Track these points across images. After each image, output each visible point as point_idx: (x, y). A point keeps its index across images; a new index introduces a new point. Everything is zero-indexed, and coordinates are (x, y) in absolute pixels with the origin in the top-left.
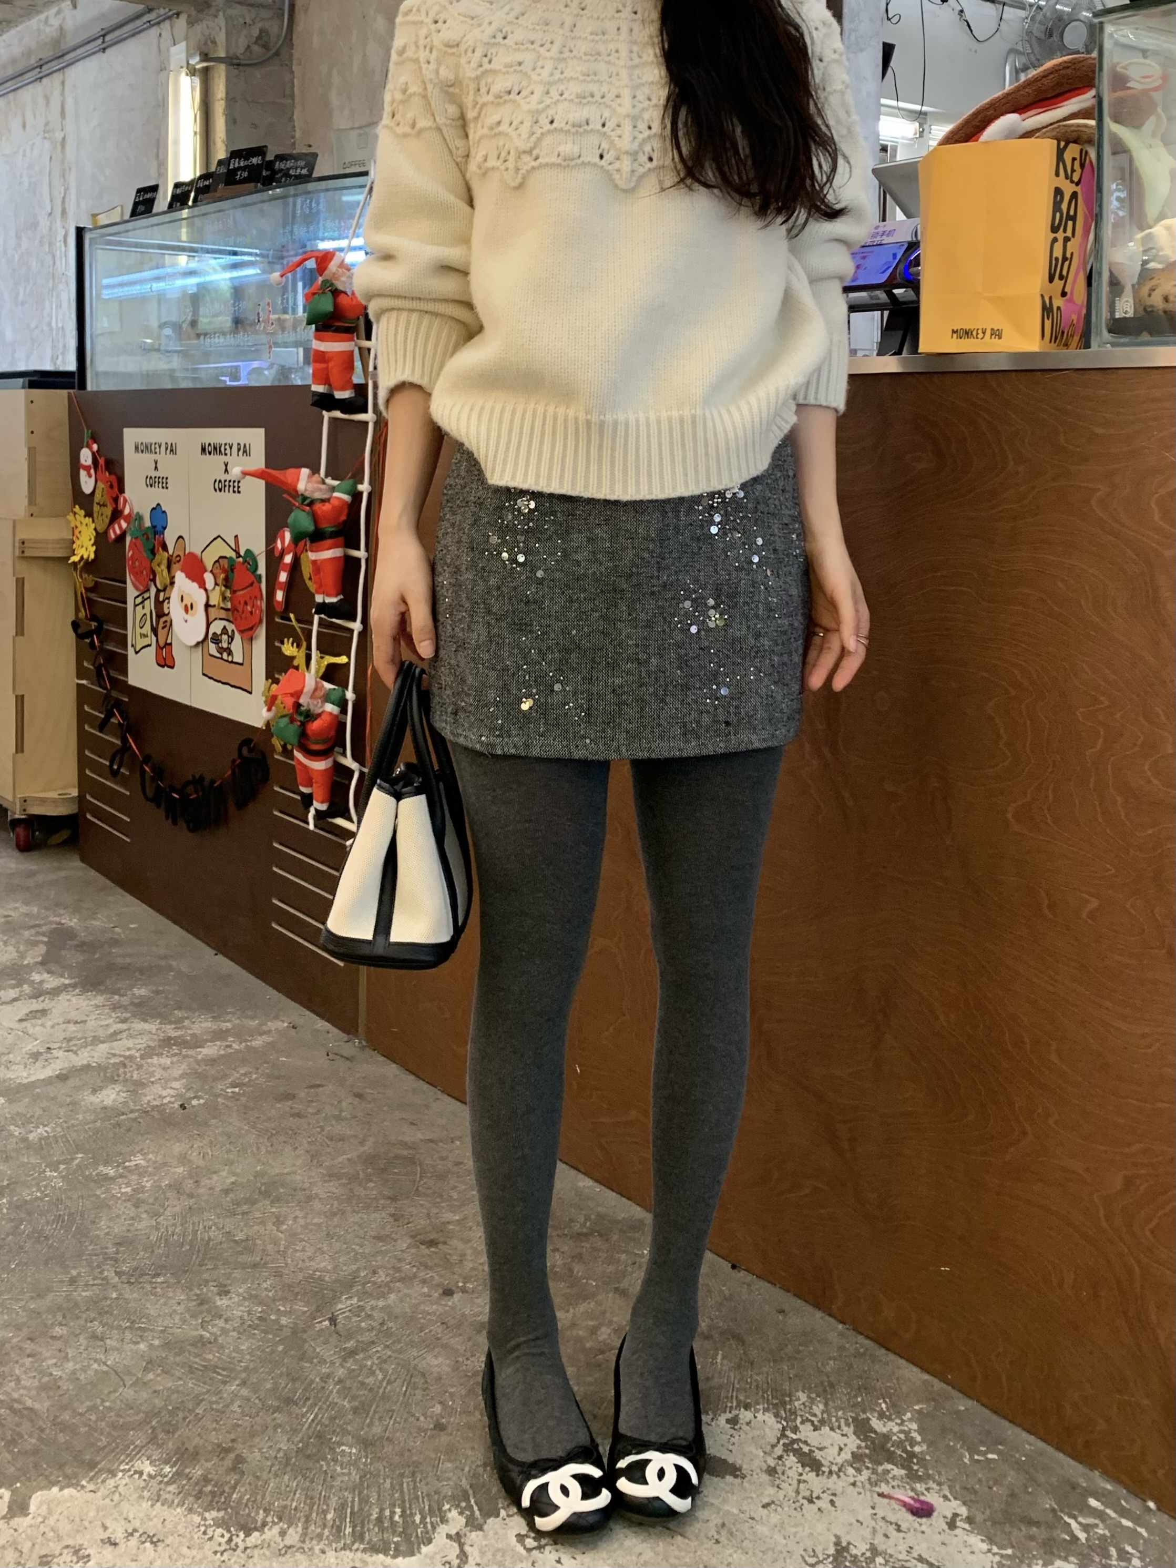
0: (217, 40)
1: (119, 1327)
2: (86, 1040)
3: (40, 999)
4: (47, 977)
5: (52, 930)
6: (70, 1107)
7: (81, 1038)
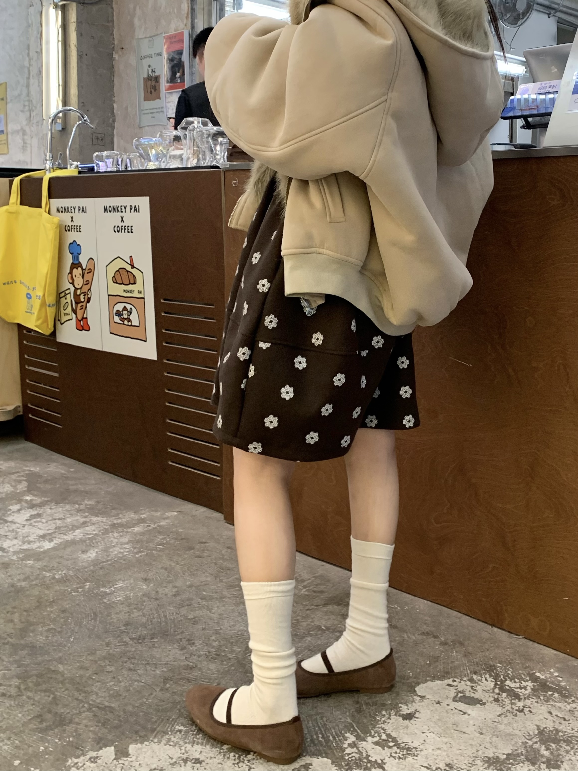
1: (142, 664)
2: (68, 528)
3: (34, 509)
4: (34, 498)
5: (27, 474)
6: (73, 561)
7: (65, 527)
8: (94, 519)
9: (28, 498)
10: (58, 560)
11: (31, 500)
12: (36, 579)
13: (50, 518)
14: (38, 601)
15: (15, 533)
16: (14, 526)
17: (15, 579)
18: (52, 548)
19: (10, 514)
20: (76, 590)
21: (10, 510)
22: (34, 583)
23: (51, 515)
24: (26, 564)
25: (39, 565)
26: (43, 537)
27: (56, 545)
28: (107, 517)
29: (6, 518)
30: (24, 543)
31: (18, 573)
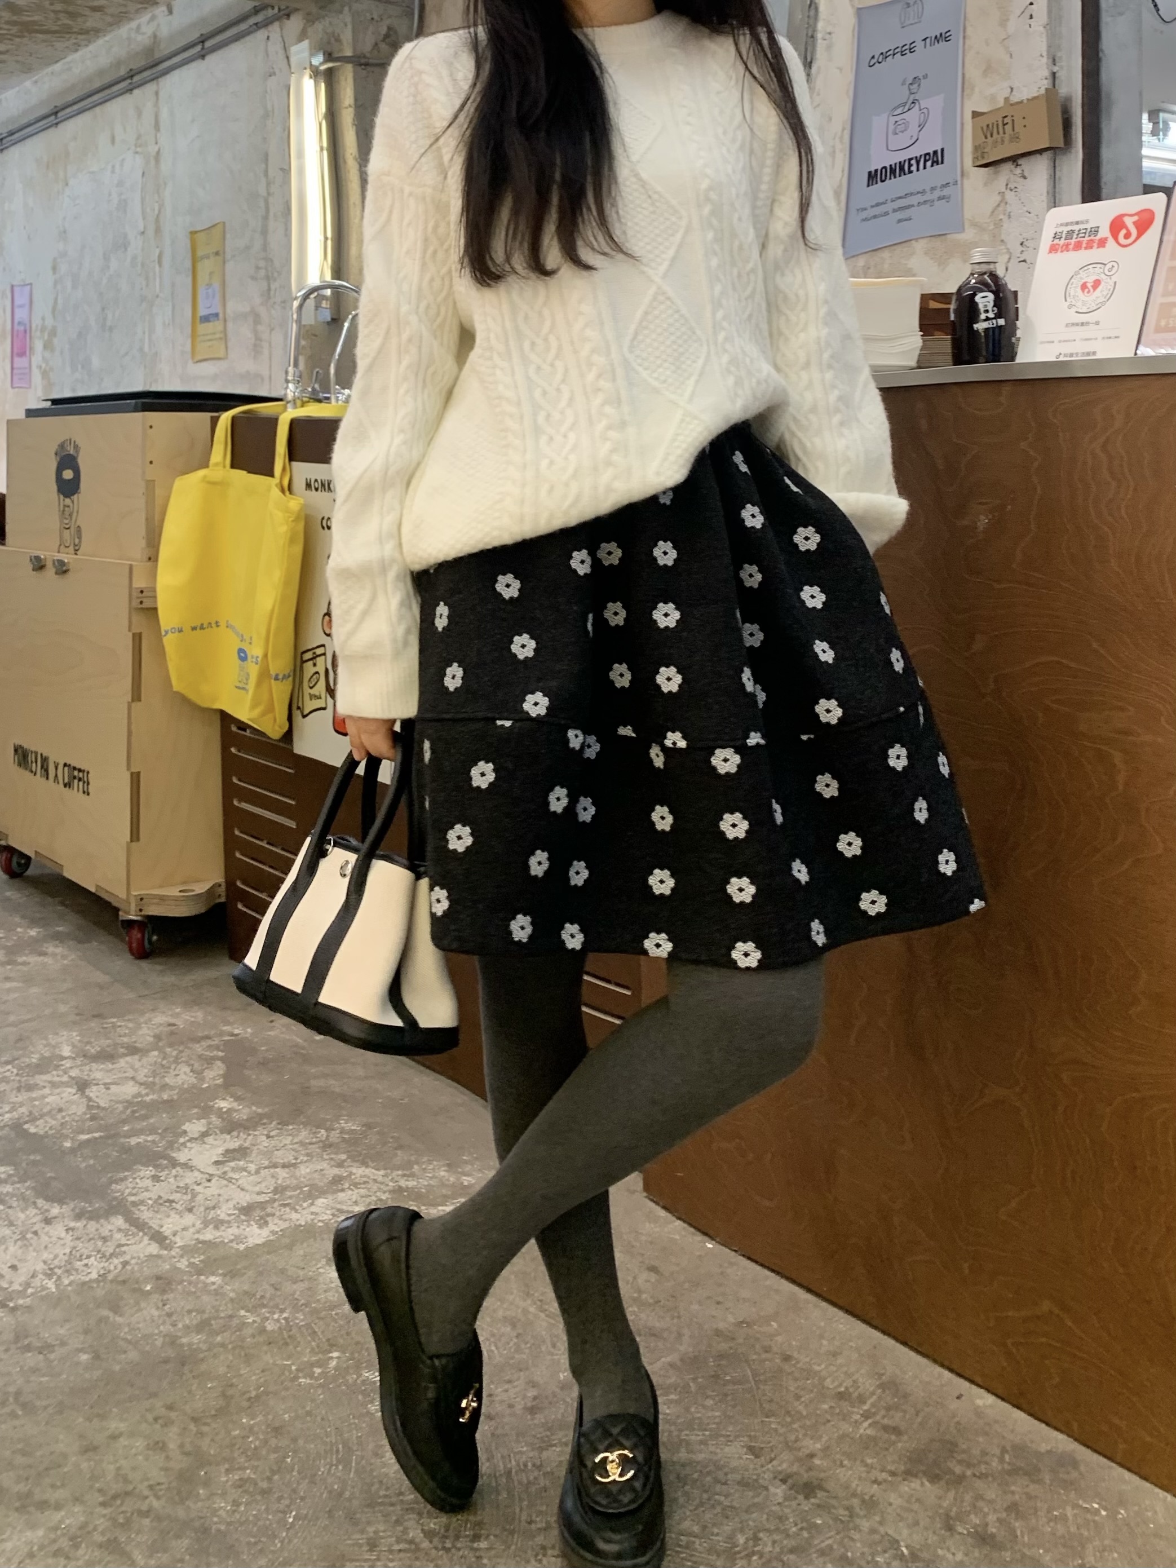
0: (342, 37)
2: (302, 1192)
3: (235, 1133)
4: (235, 1105)
5: (226, 1042)
6: (305, 1285)
7: (295, 1189)
8: (359, 1172)
9: (224, 1104)
10: (274, 1279)
11: (230, 1111)
12: (225, 1328)
13: (266, 1163)
14: (224, 1395)
15: (189, 1197)
16: (190, 1178)
17: (180, 1326)
18: (264, 1244)
19: (184, 1144)
20: (306, 1370)
21: (185, 1132)
22: (219, 1339)
23: (268, 1153)
24: (206, 1285)
25: (231, 1289)
26: (247, 1210)
27: (272, 1238)
28: (385, 1169)
29: (174, 1155)
30: (206, 1224)
31: (188, 1307)
